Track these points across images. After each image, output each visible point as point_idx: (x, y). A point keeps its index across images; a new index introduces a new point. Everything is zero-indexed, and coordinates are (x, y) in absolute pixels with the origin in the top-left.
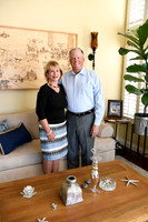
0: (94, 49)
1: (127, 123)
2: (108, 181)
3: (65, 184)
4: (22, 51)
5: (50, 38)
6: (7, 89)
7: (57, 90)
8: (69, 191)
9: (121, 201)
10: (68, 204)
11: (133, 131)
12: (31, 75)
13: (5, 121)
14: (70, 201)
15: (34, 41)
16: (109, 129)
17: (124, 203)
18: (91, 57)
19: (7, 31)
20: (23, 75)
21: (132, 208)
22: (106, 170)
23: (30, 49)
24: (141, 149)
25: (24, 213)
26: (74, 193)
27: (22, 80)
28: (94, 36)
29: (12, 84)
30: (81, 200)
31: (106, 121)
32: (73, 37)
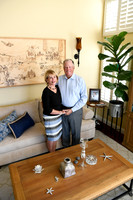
0: (79, 51)
2: (92, 158)
3: (63, 164)
4: (24, 56)
5: (45, 44)
6: (13, 85)
7: (55, 91)
10: (66, 176)
12: (31, 74)
13: (14, 112)
15: (32, 48)
18: (77, 57)
19: (11, 41)
20: (25, 74)
23: (29, 54)
25: (38, 185)
27: (24, 78)
28: (79, 40)
29: (17, 82)
30: (74, 173)
31: (88, 105)
32: (62, 42)
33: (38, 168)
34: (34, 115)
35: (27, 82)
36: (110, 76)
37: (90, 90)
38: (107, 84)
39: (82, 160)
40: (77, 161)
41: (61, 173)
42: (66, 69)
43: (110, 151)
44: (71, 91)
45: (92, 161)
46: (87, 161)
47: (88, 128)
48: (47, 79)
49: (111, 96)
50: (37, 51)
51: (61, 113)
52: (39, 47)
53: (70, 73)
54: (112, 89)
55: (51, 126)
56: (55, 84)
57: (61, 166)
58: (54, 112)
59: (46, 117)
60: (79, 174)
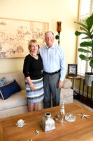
0: (59, 32)
1: (80, 79)
2: (70, 116)
3: (44, 118)
6: (5, 57)
8: (47, 122)
9: (79, 128)
11: (84, 84)
12: (20, 49)
13: (4, 78)
14: (48, 128)
16: (69, 83)
17: (81, 130)
19: (5, 21)
20: (15, 49)
21: (86, 133)
22: (69, 109)
23: (19, 32)
24: (89, 95)
26: (50, 123)
27: (14, 52)
28: (59, 24)
29: (8, 55)
36: (85, 51)
37: (69, 65)
52: (27, 27)
54: (87, 61)
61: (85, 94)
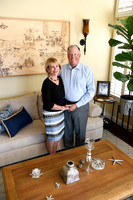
0: (85, 35)
1: (114, 103)
2: (98, 162)
3: (65, 167)
4: (21, 40)
5: (46, 27)
6: (8, 76)
7: (57, 83)
8: (69, 173)
10: (68, 183)
11: (119, 111)
12: (29, 62)
13: (8, 106)
14: (70, 180)
15: (31, 31)
18: (83, 42)
19: (5, 22)
20: (22, 63)
23: (27, 38)
26: (73, 173)
27: (21, 67)
28: (86, 23)
29: (12, 72)
30: (78, 179)
31: (95, 100)
32: (66, 25)
33: (36, 172)
34: (31, 111)
35: (24, 71)
36: (122, 66)
37: (98, 82)
38: (118, 76)
39: (87, 164)
40: (81, 165)
41: (63, 178)
42: (70, 57)
43: (120, 154)
44: (76, 82)
45: (99, 166)
46: (93, 165)
47: (95, 127)
48: (48, 68)
49: (123, 90)
50: (35, 35)
51: (64, 108)
52: (38, 30)
53: (75, 62)
54: (124, 82)
55: (52, 124)
56: (57, 74)
57: (62, 171)
58: (56, 107)
59: (47, 113)
60: (84, 180)
61: (120, 122)
